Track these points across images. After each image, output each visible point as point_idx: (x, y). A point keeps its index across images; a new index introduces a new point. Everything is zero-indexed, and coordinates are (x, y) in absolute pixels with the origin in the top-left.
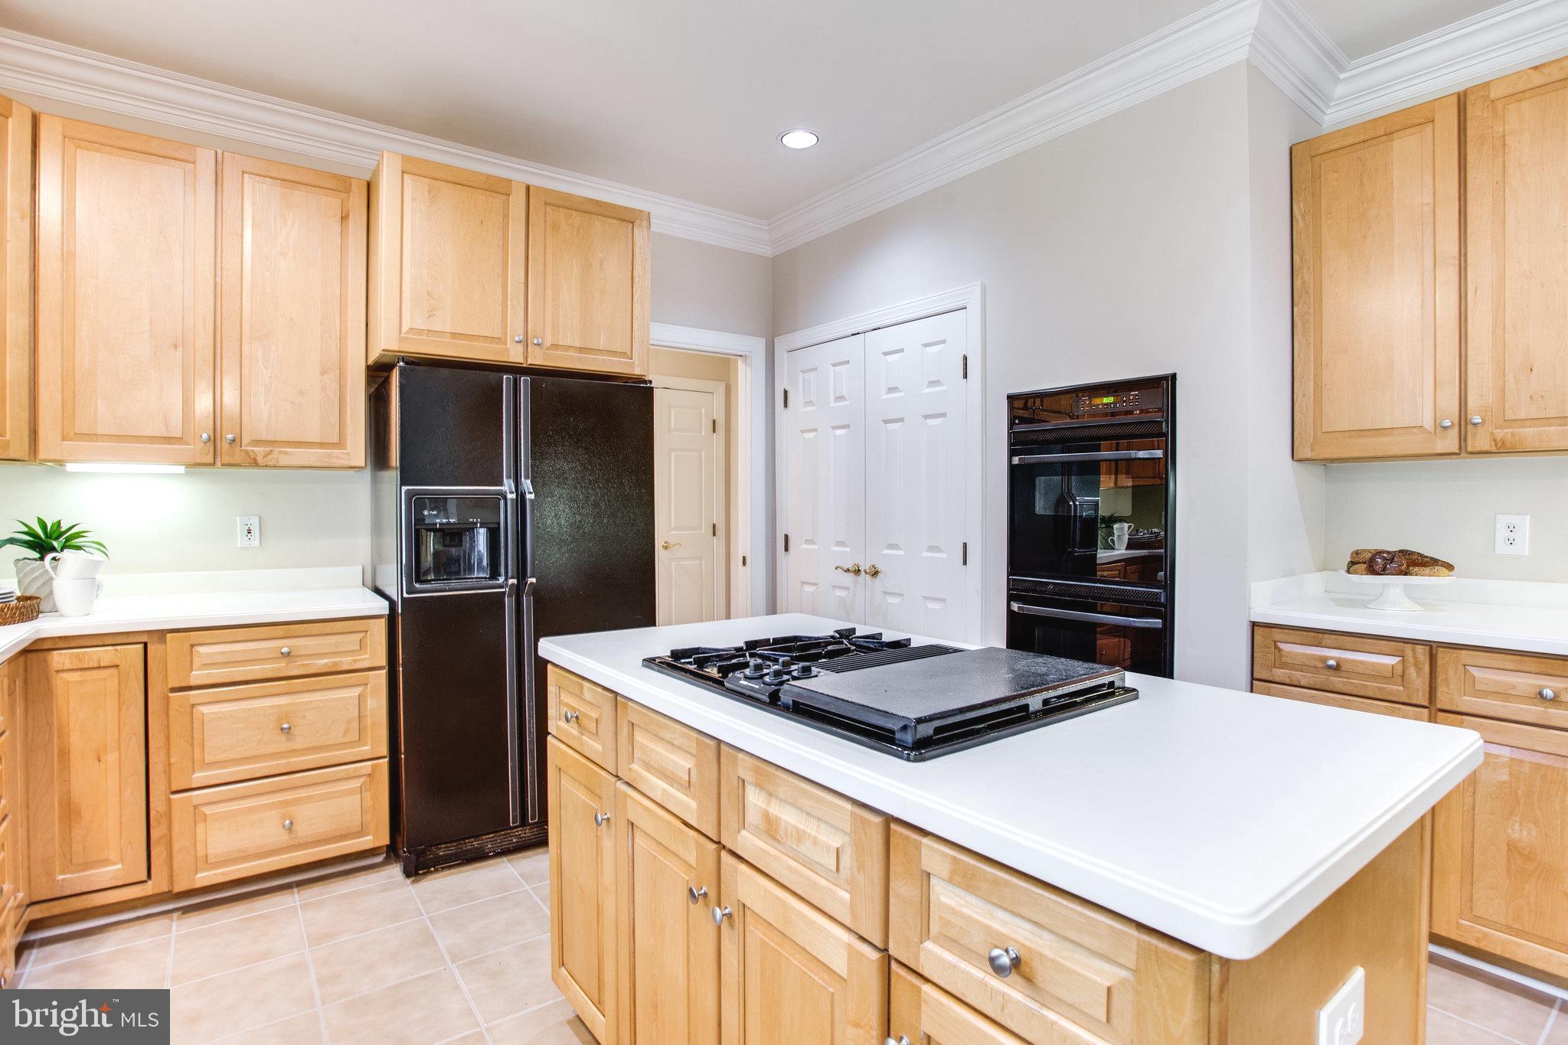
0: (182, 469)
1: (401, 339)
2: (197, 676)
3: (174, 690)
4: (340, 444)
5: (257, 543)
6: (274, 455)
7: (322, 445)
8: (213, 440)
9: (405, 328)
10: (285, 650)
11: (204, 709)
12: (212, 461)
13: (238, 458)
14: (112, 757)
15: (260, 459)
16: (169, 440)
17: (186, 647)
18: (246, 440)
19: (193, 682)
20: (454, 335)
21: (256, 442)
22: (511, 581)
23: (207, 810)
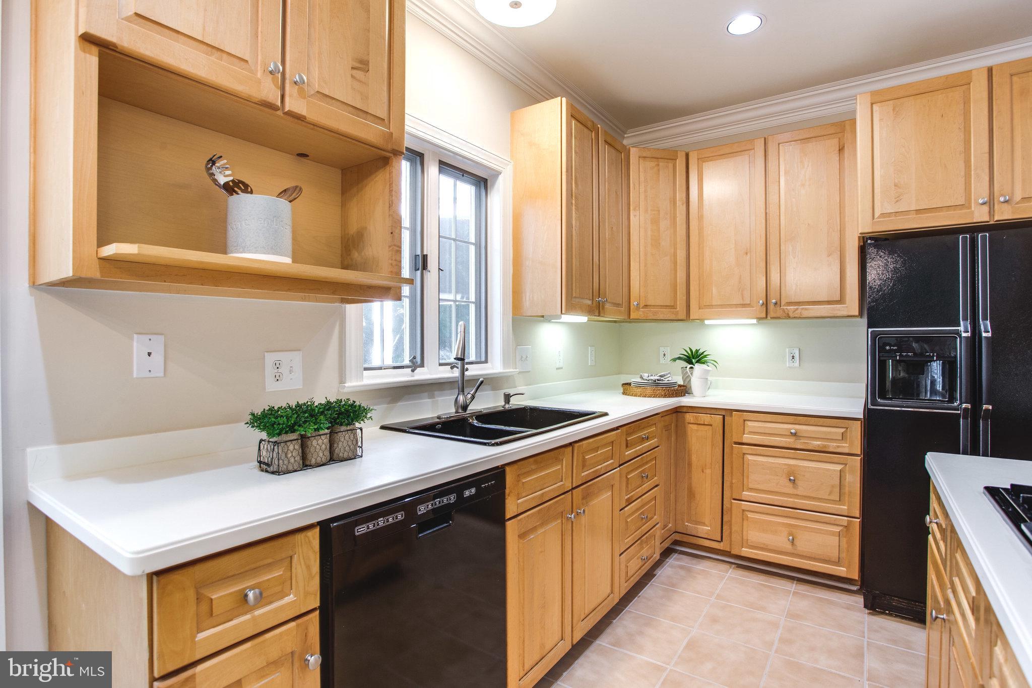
0: (754, 321)
1: (873, 224)
2: (747, 438)
3: (736, 443)
4: (841, 301)
5: (797, 364)
6: (799, 311)
7: (829, 302)
8: (766, 304)
9: (876, 215)
10: (793, 431)
11: (750, 457)
12: (765, 316)
13: (779, 313)
14: (708, 471)
15: (791, 315)
16: (744, 305)
17: (742, 421)
18: (783, 303)
19: (745, 441)
20: (918, 211)
21: (790, 304)
22: (964, 406)
23: (750, 515)
